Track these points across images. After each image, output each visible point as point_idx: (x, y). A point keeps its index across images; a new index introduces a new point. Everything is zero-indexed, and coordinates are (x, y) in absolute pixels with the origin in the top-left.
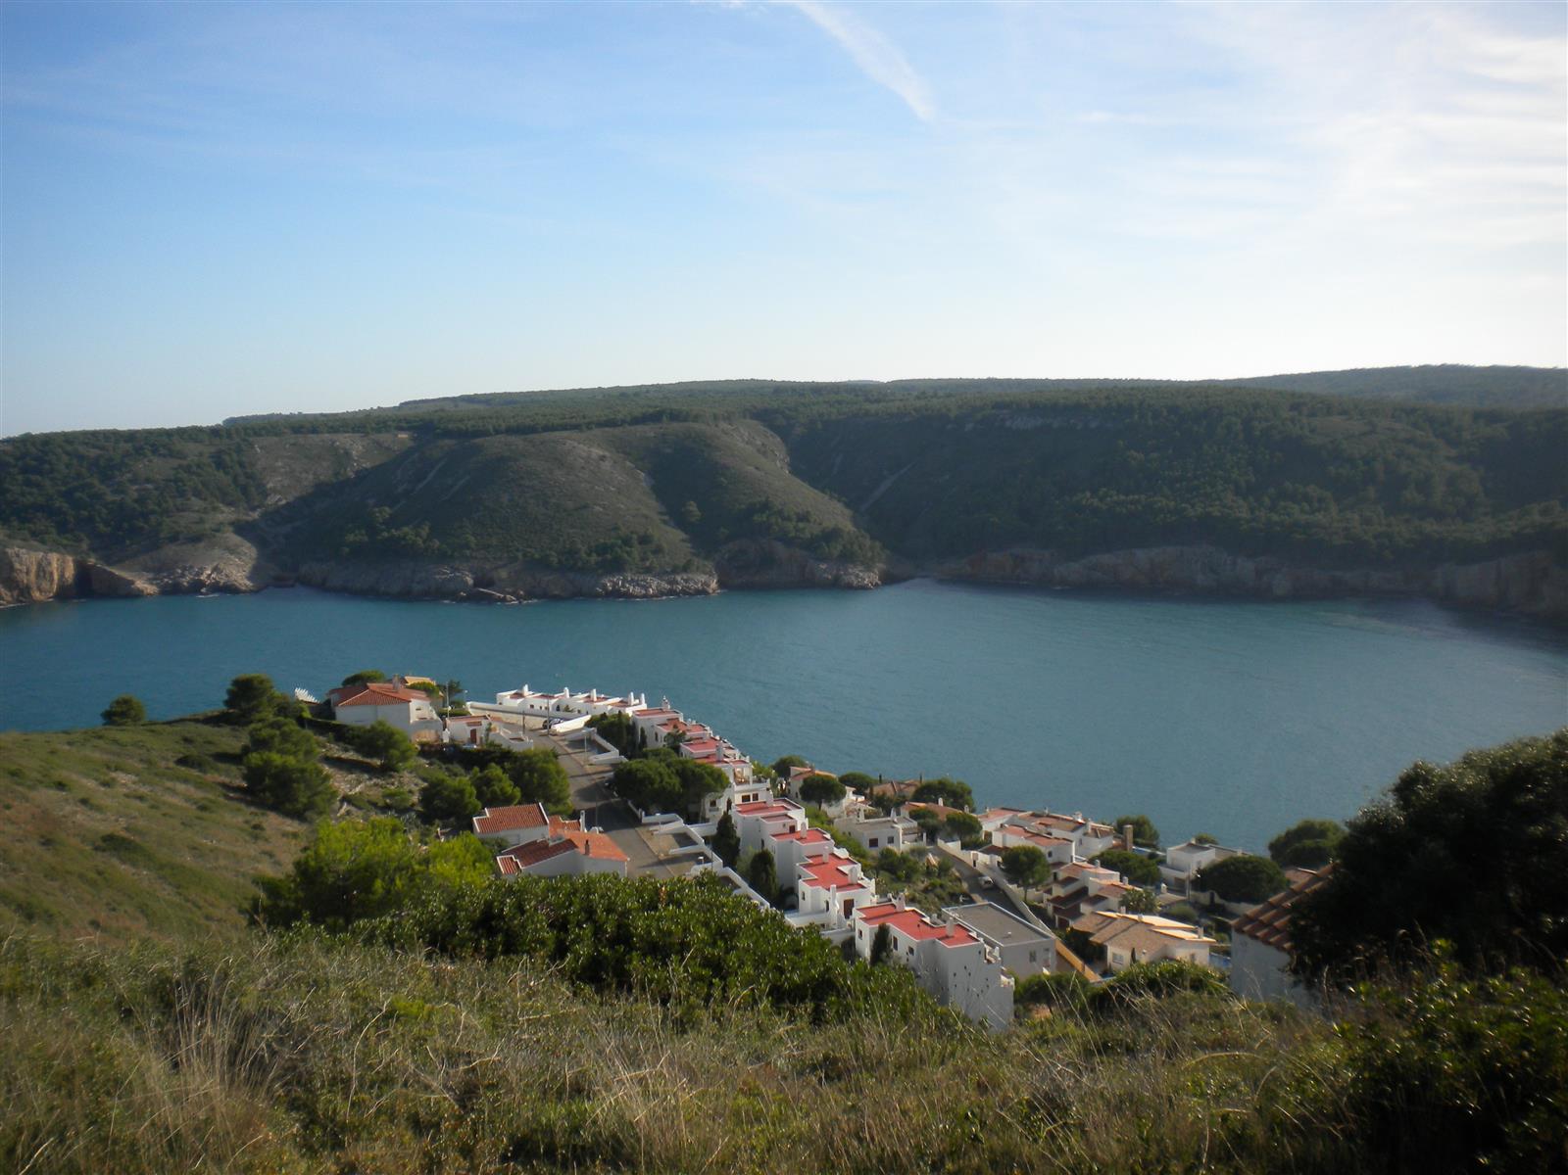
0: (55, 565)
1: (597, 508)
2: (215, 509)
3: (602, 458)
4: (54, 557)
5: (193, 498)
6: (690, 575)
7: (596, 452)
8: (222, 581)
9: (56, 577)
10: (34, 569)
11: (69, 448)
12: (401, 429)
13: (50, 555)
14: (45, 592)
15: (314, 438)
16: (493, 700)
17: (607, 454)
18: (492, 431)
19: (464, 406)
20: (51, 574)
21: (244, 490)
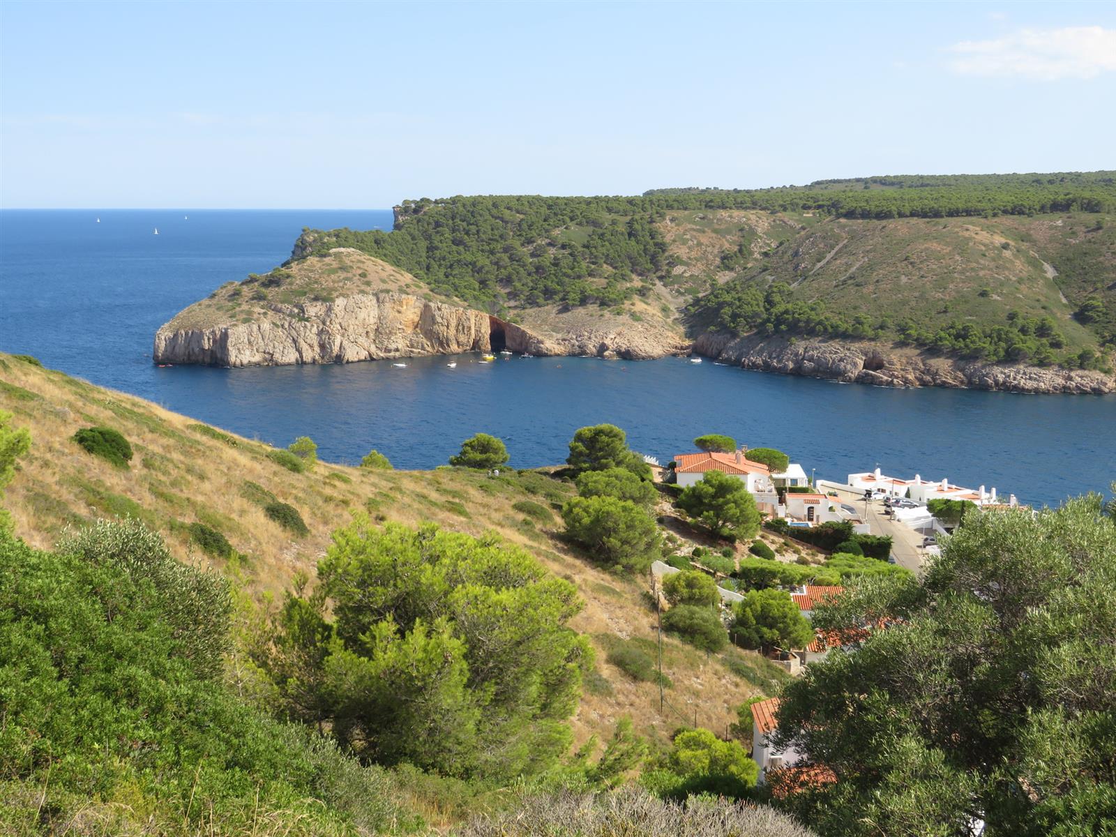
0: (473, 321)
1: (995, 297)
2: (624, 277)
3: (1005, 246)
4: (472, 313)
5: (605, 266)
6: (1086, 372)
7: (999, 240)
8: (624, 346)
9: (473, 331)
10: (453, 323)
11: (494, 211)
12: (806, 207)
13: (469, 311)
14: (462, 345)
15: (723, 214)
16: (845, 481)
17: (1012, 243)
18: (895, 213)
19: (876, 190)
20: (470, 328)
21: (654, 260)
